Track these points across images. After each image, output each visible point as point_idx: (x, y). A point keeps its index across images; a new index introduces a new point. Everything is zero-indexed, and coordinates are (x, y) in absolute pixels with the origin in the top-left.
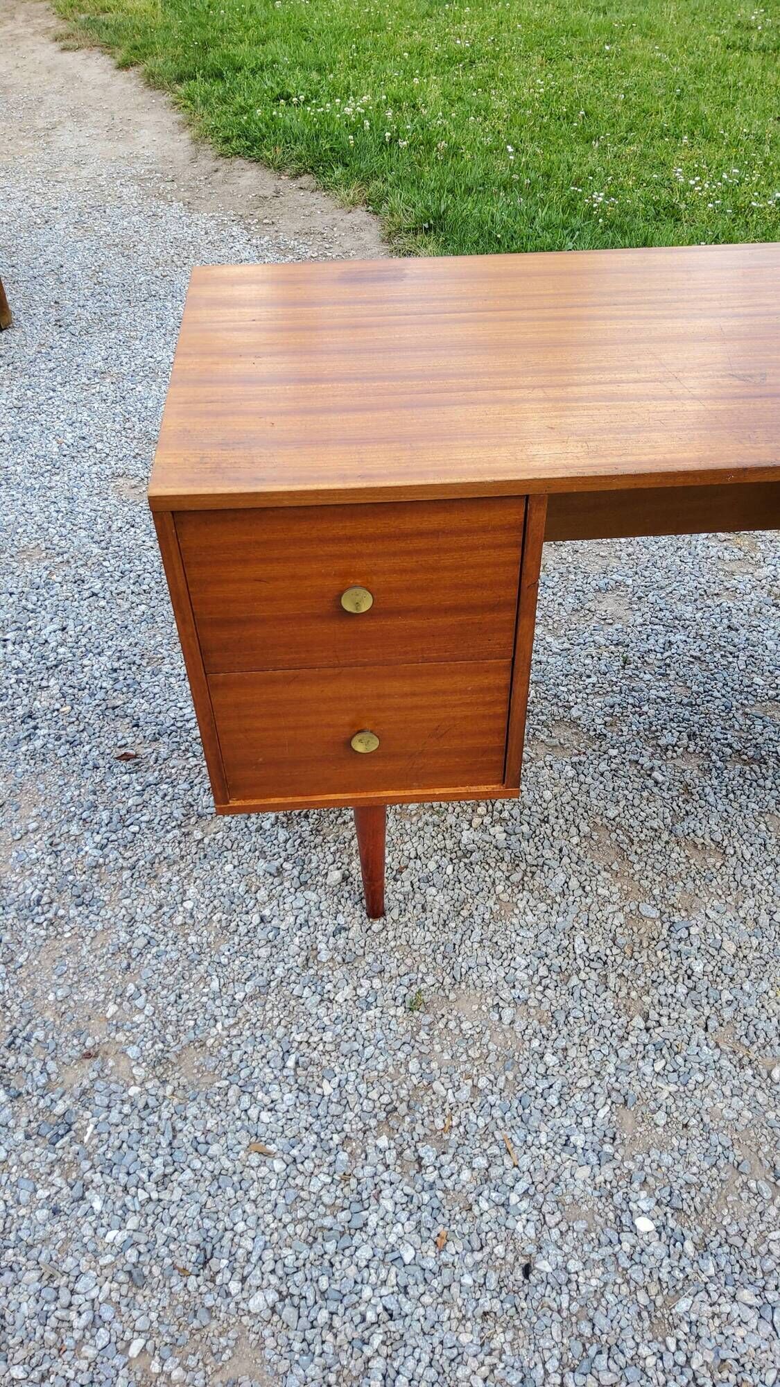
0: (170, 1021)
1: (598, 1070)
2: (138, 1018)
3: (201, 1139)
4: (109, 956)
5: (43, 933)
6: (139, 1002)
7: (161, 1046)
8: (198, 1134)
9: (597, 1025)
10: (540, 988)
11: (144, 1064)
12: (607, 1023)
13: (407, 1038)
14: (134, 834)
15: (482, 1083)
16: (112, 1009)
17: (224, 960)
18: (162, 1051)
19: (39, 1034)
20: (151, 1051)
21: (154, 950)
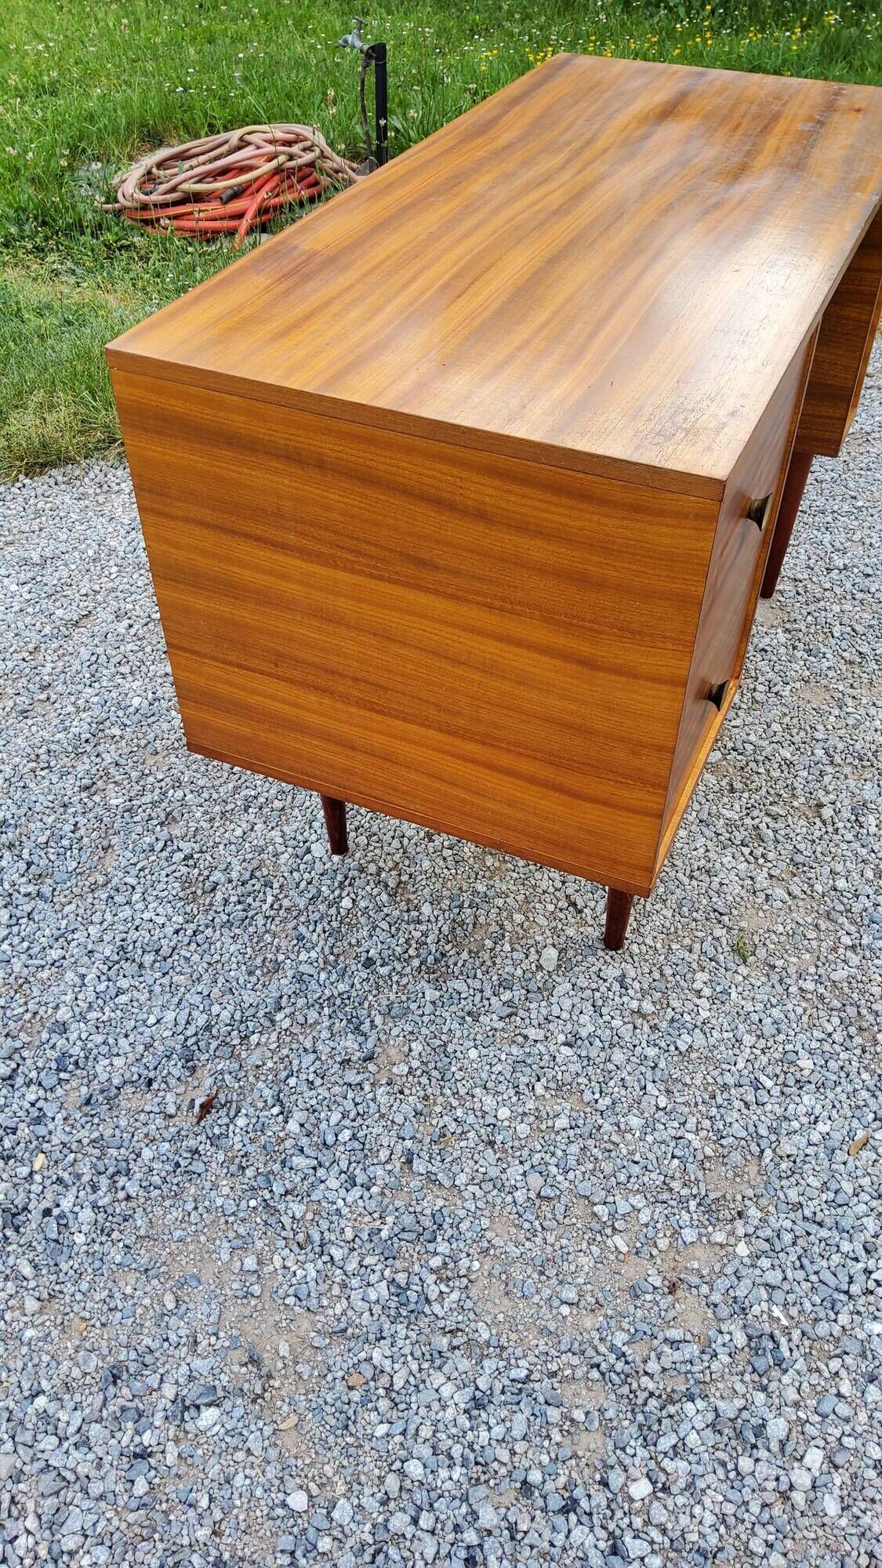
0: (664, 1183)
1: (860, 859)
2: (644, 1217)
3: (831, 1195)
4: (537, 1223)
5: (455, 1296)
6: (623, 1207)
7: (693, 1204)
8: (824, 1197)
9: (817, 841)
10: (761, 861)
11: (710, 1229)
12: (817, 834)
13: (775, 978)
14: (354, 1137)
15: (847, 940)
16: (619, 1241)
17: (608, 1101)
18: (699, 1204)
19: (620, 1338)
20: (695, 1217)
21: (554, 1170)
